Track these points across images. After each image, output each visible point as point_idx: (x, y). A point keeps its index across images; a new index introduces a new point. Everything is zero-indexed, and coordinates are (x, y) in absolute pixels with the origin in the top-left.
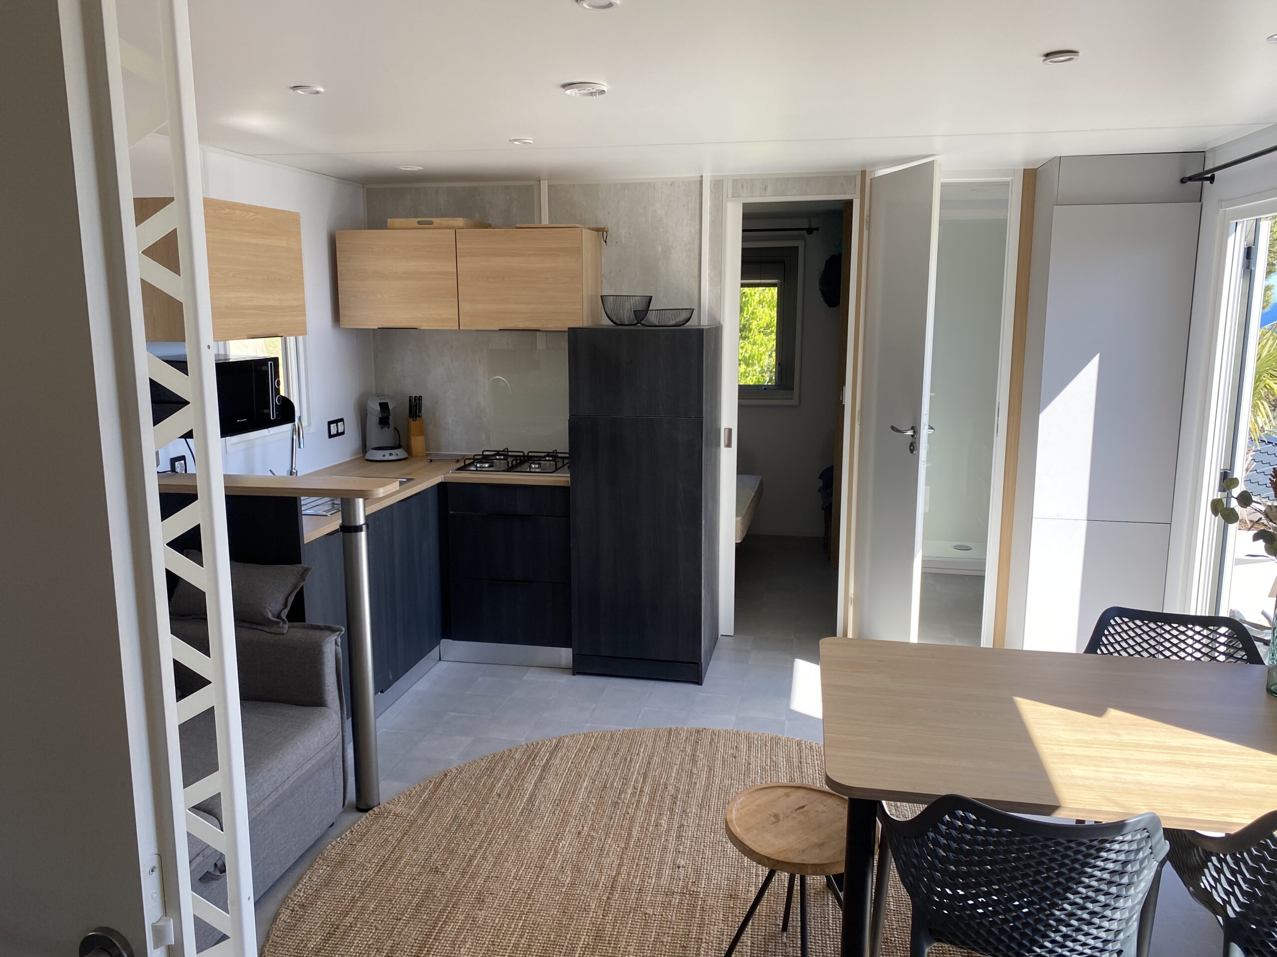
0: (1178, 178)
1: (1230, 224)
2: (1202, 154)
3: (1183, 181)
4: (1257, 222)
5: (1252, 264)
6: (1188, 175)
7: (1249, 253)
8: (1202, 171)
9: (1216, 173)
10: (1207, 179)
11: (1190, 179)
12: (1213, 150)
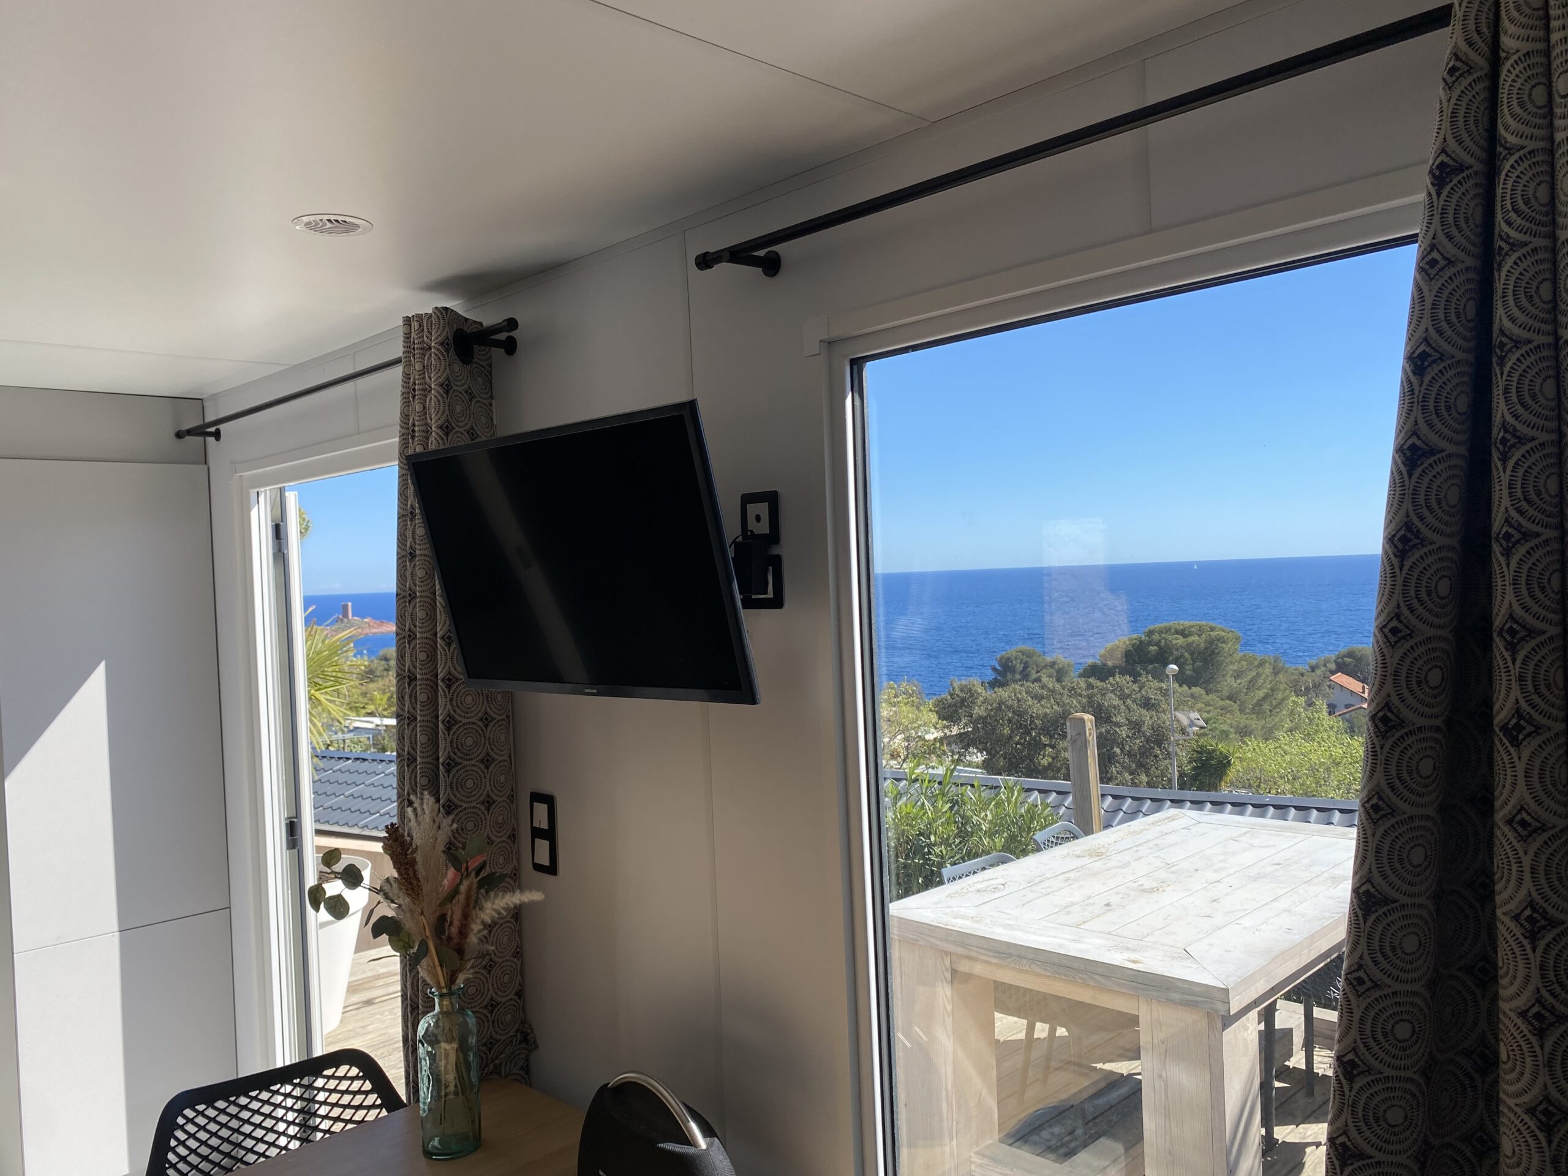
0: (171, 432)
1: (249, 493)
2: (199, 402)
3: (179, 435)
4: (282, 491)
5: (284, 545)
6: (186, 427)
7: (278, 532)
8: (202, 423)
9: (222, 427)
10: (210, 434)
11: (189, 432)
12: (214, 397)
